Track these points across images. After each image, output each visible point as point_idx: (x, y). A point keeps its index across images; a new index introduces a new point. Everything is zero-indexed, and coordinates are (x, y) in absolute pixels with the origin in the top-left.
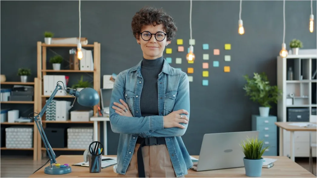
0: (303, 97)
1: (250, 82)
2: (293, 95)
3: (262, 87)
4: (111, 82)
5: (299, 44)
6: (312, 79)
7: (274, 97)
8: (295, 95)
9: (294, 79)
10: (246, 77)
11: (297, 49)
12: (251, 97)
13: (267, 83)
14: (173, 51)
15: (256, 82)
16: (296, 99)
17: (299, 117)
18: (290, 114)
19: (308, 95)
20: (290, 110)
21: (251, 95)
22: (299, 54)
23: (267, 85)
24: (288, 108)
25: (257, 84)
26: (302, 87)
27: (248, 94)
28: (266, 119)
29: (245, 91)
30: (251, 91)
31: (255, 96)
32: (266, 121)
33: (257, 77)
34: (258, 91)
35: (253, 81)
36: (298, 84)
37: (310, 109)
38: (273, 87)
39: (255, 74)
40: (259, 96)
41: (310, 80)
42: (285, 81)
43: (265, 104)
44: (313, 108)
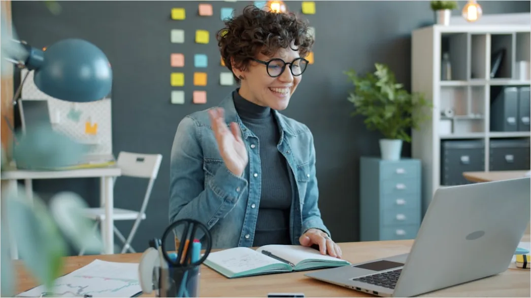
0: (471, 116)
1: (363, 86)
2: (452, 113)
3: (391, 96)
6: (491, 78)
8: (456, 113)
9: (454, 78)
10: (350, 74)
11: (447, 13)
12: (366, 117)
13: (398, 86)
14: (187, 14)
15: (379, 84)
16: (459, 120)
17: (465, 159)
18: (446, 153)
19: (482, 113)
20: (447, 145)
21: (365, 113)
22: (451, 23)
23: (400, 90)
24: (443, 141)
25: (379, 88)
26: (469, 92)
27: (359, 111)
28: (395, 165)
29: (352, 104)
30: (366, 104)
31: (373, 115)
32: (400, 171)
33: (382, 72)
34: (379, 103)
36: (460, 90)
37: (487, 142)
40: (382, 116)
41: (488, 80)
42: (437, 82)
43: (394, 134)
44: (492, 139)
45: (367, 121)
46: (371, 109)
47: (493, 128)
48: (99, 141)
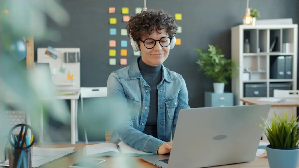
0: (260, 71)
1: (204, 56)
2: (250, 69)
3: (217, 61)
4: (47, 56)
5: (256, 13)
6: (270, 51)
7: (230, 72)
8: (252, 69)
9: (251, 52)
10: (199, 50)
11: (254, 19)
12: (205, 71)
13: (222, 56)
14: (117, 21)
15: (211, 55)
16: (253, 73)
17: (256, 93)
18: (247, 90)
19: (266, 69)
20: (247, 86)
21: (205, 70)
23: (222, 58)
24: (245, 84)
25: (211, 57)
26: (259, 60)
27: (202, 68)
28: (221, 96)
29: (198, 65)
30: (205, 65)
31: (209, 71)
32: (222, 98)
33: (212, 49)
34: (212, 65)
35: (207, 54)
36: (255, 57)
37: (268, 84)
38: (229, 61)
39: (210, 46)
40: (214, 71)
41: (268, 53)
42: (241, 54)
43: (220, 80)
44: (270, 83)
45: (206, 73)
46: (208, 68)
47: (271, 77)
48: (74, 84)
